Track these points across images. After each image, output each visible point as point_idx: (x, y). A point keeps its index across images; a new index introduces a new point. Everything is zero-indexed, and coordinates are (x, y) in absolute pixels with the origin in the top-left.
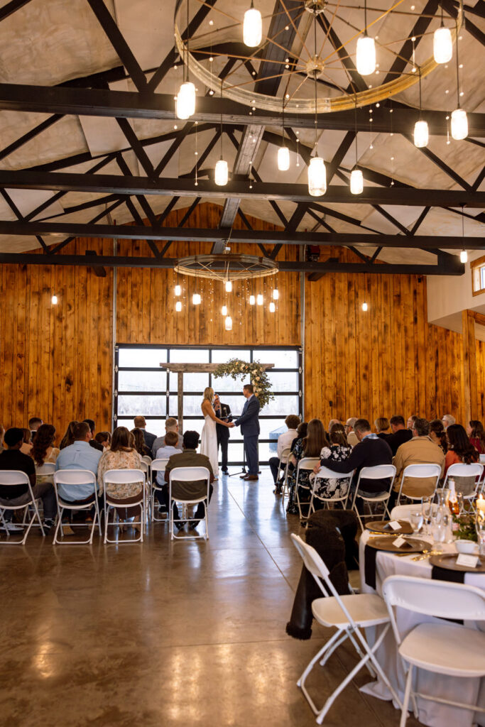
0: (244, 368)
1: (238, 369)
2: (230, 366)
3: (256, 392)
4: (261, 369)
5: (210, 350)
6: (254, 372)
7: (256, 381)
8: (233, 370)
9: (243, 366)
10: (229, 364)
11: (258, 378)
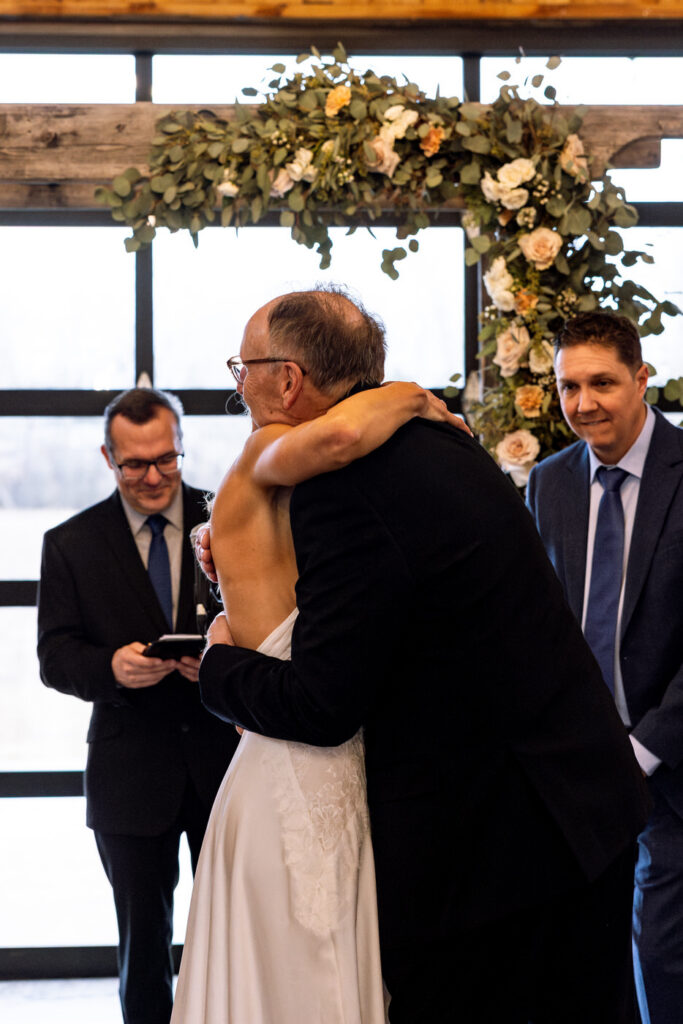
0: (408, 147)
1: (352, 150)
2: (272, 132)
3: (525, 376)
4: (572, 159)
5: (144, 57)
6: (508, 183)
7: (520, 268)
8: (302, 165)
9: (398, 121)
10: (265, 113)
11: (541, 246)
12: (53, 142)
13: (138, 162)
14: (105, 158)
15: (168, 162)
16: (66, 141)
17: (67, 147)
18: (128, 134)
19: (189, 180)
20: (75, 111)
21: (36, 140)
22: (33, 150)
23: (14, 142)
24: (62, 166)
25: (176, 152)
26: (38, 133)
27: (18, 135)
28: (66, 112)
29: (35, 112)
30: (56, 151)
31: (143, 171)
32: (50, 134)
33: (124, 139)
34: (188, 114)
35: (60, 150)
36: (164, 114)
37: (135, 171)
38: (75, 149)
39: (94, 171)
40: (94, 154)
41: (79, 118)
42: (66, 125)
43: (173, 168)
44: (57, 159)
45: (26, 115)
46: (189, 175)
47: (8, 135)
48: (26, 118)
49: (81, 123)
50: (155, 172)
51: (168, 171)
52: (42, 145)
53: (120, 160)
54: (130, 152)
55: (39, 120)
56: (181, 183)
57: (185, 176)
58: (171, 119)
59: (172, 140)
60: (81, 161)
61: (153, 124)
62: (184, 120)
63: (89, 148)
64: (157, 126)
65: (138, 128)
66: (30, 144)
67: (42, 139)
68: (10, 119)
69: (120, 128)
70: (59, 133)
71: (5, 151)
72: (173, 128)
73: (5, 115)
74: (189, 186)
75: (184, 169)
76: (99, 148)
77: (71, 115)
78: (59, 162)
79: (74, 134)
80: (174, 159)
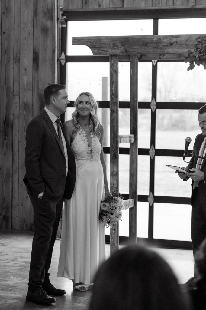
12: (171, 44)
13: (191, 49)
14: (183, 48)
15: (198, 48)
16: (175, 44)
17: (175, 45)
18: (189, 42)
19: (202, 53)
20: (177, 36)
21: (167, 44)
22: (167, 46)
23: (162, 44)
24: (173, 50)
25: (199, 46)
26: (168, 42)
27: (163, 43)
28: (175, 37)
29: (167, 37)
30: (172, 46)
31: (192, 51)
32: (171, 42)
33: (188, 43)
34: (203, 37)
35: (173, 46)
36: (197, 37)
37: (190, 51)
38: (177, 45)
39: (181, 51)
40: (181, 47)
41: (178, 38)
42: (174, 40)
43: (199, 50)
44: (172, 48)
45: (165, 38)
46: (202, 52)
47: (161, 43)
48: (165, 39)
49: (178, 39)
50: (195, 51)
51: (197, 51)
52: (169, 45)
53: (187, 48)
54: (189, 46)
55: (168, 39)
56: (200, 53)
57: (201, 52)
58: (199, 38)
59: (199, 43)
60: (178, 49)
61: (195, 39)
62: (202, 38)
63: (179, 46)
64: (196, 40)
65: (191, 40)
66: (166, 45)
67: (169, 43)
68: (161, 39)
69: (187, 40)
70: (173, 42)
71: (160, 46)
72: (199, 40)
73: (161, 38)
74: (202, 54)
75: (201, 50)
76: (182, 45)
77: (176, 38)
78: (173, 49)
79: (176, 42)
80: (199, 48)
